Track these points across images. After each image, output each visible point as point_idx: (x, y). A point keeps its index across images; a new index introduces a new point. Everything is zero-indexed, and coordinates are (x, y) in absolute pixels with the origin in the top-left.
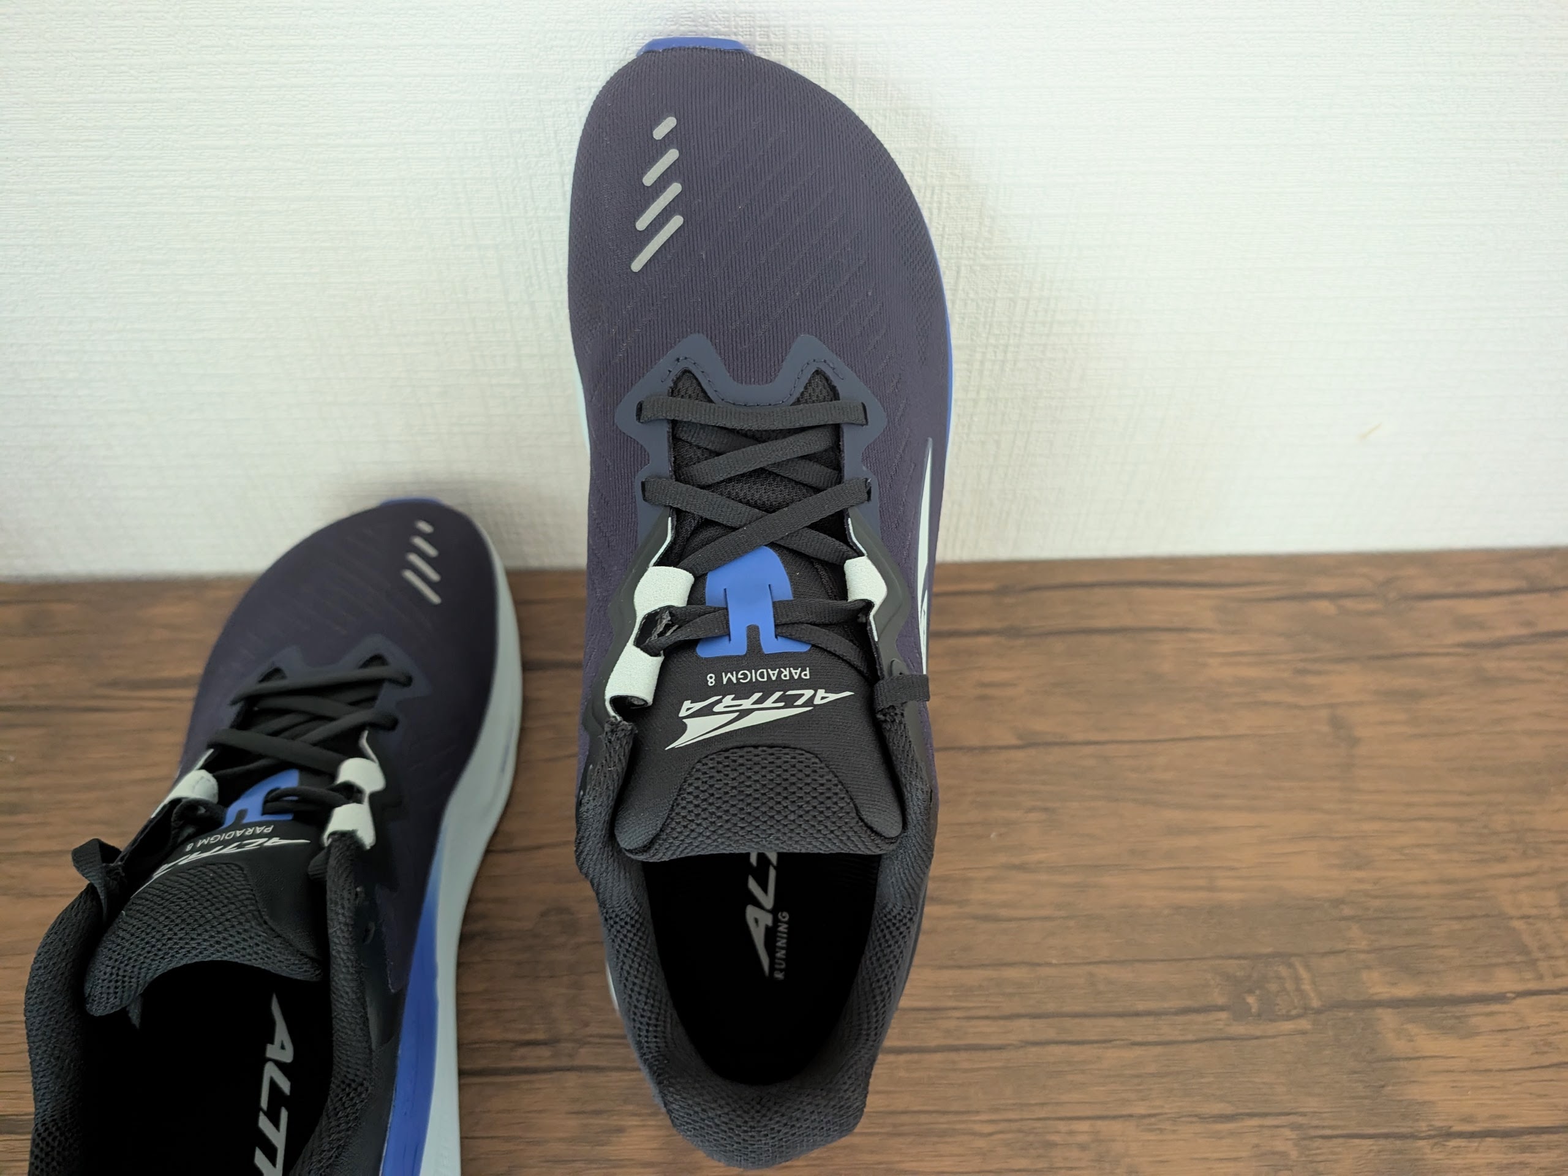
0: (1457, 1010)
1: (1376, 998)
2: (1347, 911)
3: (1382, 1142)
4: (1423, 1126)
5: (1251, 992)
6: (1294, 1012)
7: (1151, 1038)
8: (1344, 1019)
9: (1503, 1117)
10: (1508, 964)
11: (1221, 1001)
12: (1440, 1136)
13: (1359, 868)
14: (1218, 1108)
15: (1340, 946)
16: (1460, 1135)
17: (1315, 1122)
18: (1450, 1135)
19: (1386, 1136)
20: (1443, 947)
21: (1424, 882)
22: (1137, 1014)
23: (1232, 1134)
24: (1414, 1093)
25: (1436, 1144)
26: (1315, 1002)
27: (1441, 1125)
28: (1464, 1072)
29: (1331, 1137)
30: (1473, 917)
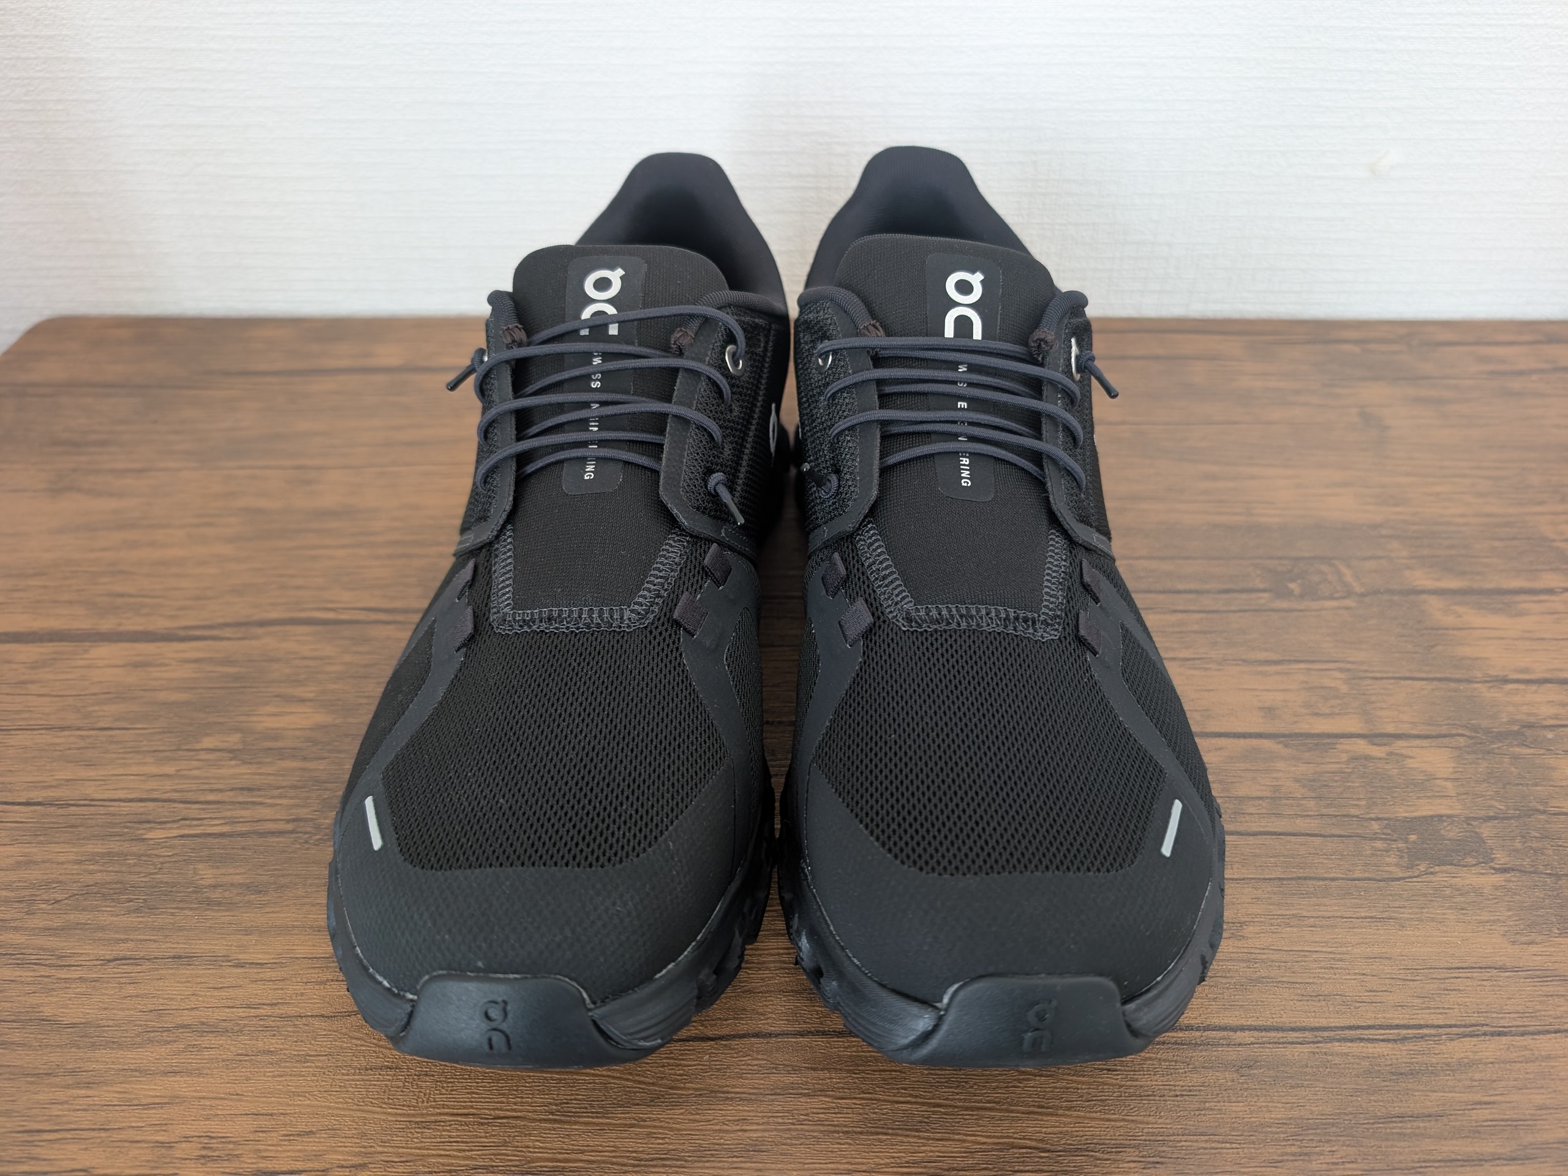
0: (1508, 598)
1: (1420, 588)
2: (1384, 532)
3: (1435, 683)
4: (1479, 674)
5: (1293, 580)
6: (1337, 595)
7: (1192, 608)
8: (1389, 601)
9: (1562, 670)
10: (1552, 570)
11: (1261, 586)
12: (1497, 681)
13: (1396, 505)
14: (1262, 656)
15: (1380, 554)
16: (1518, 681)
17: (1365, 668)
18: (1506, 681)
19: (1440, 680)
20: (1486, 557)
21: (1463, 516)
22: (1178, 592)
23: (1277, 673)
24: (1467, 651)
25: (1490, 688)
26: (1358, 589)
27: (1496, 674)
28: (1517, 639)
29: (1382, 678)
30: (1514, 539)
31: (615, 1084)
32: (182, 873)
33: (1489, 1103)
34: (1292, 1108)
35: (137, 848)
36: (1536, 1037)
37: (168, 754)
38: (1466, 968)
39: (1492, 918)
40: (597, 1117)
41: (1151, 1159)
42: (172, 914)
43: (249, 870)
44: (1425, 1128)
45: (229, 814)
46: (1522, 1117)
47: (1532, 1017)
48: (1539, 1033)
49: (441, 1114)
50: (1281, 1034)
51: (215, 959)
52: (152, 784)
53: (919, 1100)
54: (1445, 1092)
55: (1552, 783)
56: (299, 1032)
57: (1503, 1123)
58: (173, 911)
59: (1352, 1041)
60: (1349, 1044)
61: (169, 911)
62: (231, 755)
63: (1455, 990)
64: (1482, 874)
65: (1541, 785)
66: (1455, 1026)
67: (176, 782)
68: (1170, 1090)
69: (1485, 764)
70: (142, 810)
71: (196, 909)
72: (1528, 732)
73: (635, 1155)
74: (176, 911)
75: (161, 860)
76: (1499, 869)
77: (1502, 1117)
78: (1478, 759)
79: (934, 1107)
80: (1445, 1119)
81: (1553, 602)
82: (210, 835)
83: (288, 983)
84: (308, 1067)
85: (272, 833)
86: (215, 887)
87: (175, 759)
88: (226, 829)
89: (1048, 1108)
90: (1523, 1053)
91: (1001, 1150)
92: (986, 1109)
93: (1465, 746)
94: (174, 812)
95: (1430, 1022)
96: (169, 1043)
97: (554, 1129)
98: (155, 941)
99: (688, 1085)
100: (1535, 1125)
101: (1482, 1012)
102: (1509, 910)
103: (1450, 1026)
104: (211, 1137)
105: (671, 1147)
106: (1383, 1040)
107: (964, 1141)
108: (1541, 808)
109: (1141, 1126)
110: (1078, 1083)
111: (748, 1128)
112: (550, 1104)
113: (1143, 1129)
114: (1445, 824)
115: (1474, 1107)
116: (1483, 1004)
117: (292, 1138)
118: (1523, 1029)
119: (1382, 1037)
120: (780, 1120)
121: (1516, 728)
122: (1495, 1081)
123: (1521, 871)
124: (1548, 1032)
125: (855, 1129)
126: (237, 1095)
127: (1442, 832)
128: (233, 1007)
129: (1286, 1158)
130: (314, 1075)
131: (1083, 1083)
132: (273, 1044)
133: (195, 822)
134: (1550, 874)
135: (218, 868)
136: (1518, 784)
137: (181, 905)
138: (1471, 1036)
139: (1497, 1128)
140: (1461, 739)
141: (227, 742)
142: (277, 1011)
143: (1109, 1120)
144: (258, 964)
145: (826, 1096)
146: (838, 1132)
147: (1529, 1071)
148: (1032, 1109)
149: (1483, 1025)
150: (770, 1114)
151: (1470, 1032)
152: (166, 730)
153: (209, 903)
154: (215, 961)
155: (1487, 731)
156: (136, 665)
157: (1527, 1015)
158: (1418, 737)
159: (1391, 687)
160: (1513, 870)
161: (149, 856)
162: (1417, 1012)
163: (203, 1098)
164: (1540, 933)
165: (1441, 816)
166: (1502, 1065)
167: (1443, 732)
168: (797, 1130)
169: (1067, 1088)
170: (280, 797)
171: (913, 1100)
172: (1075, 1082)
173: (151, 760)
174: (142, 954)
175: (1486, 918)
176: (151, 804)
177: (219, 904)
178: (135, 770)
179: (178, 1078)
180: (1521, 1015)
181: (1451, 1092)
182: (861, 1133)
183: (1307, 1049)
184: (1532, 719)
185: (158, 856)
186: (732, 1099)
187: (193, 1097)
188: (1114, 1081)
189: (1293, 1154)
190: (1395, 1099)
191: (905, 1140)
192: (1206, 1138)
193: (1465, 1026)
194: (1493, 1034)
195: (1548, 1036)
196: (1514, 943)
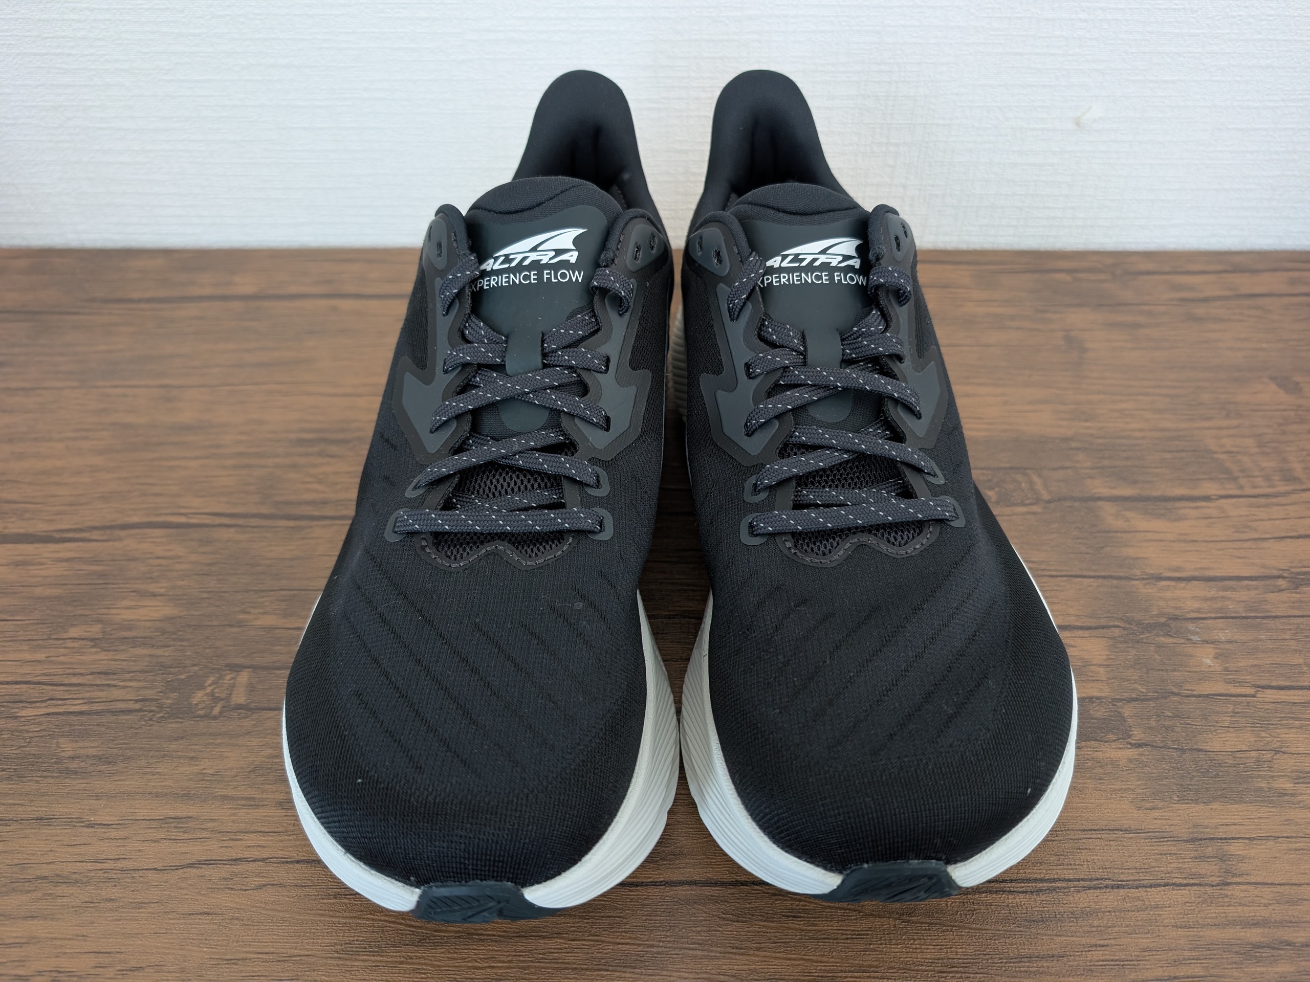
0: (1169, 505)
1: (1098, 495)
2: (1073, 445)
3: (1100, 580)
4: (1138, 572)
5: (991, 489)
6: (1027, 502)
8: (1070, 507)
9: (1208, 569)
10: (1212, 479)
12: (1153, 578)
13: (1086, 421)
15: (1068, 464)
16: (1170, 579)
17: (1043, 567)
18: (1160, 578)
19: (1104, 577)
20: (1156, 468)
21: (1141, 430)
24: (1130, 552)
25: (1146, 584)
26: (1046, 496)
27: (1152, 572)
28: (1174, 541)
29: (1057, 576)
30: (1182, 451)
31: (389, 927)
32: (45, 747)
33: (1103, 946)
34: (941, 949)
35: (12, 724)
36: (1149, 890)
37: (40, 642)
38: (1097, 830)
39: (1123, 787)
40: (374, 956)
42: (37, 782)
43: (102, 744)
44: (1048, 967)
45: (88, 695)
46: (1130, 958)
47: (1147, 872)
48: (1151, 886)
49: (246, 952)
51: (70, 820)
52: (26, 669)
53: (637, 942)
54: (1069, 936)
55: (1188, 669)
56: (135, 883)
57: (1112, 963)
58: (38, 779)
61: (35, 779)
62: (92, 644)
63: (1086, 849)
64: (1120, 748)
65: (1179, 671)
66: (1083, 880)
67: (46, 667)
68: (843, 934)
69: (1134, 652)
70: (17, 691)
71: (57, 777)
72: (1173, 624)
74: (40, 779)
75: (30, 735)
76: (1135, 744)
77: (1112, 958)
78: (1128, 647)
79: (648, 947)
80: (1065, 959)
81: (1208, 507)
82: (71, 713)
83: (130, 841)
84: (142, 913)
85: (123, 712)
86: (73, 758)
87: (45, 647)
88: (85, 708)
89: (741, 949)
90: (1136, 904)
92: (690, 949)
93: (1119, 637)
94: (43, 693)
95: (1062, 877)
96: (28, 892)
97: (338, 965)
98: (22, 805)
100: (1139, 965)
101: (1106, 868)
102: (1137, 780)
103: (1079, 880)
104: (59, 972)
106: (1021, 892)
108: (1176, 691)
109: (816, 964)
110: (768, 927)
111: (495, 965)
112: (336, 944)
113: (817, 966)
114: (1094, 704)
115: (1090, 949)
116: (1107, 860)
117: (125, 972)
118: (1139, 883)
119: (1021, 890)
120: (521, 959)
121: (1163, 620)
122: (1110, 927)
123: (1153, 746)
124: (1159, 885)
125: (583, 966)
126: (83, 936)
127: (1091, 712)
128: (83, 862)
130: (146, 920)
131: (772, 928)
132: (114, 893)
133: (60, 702)
134: (1176, 749)
135: (76, 741)
136: (1158, 670)
137: (45, 774)
138: (1095, 888)
139: (1107, 967)
140: (1117, 630)
141: (90, 632)
142: (120, 865)
143: (790, 959)
144: (105, 825)
145: (561, 938)
146: (567, 969)
147: (1139, 918)
148: (727, 950)
149: (1106, 879)
150: (514, 954)
151: (1094, 885)
152: (39, 621)
153: (68, 772)
154: (71, 822)
155: (1139, 623)
156: (18, 564)
157: (1143, 870)
158: (1081, 628)
159: (1064, 584)
160: (1146, 745)
161: (21, 731)
162: (1052, 867)
163: (55, 939)
164: (1163, 800)
165: (1092, 698)
166: (1117, 914)
167: (1102, 624)
168: (535, 967)
169: (758, 932)
170: (130, 680)
171: (633, 942)
172: (764, 926)
173: (26, 648)
174: (11, 816)
175: (1119, 787)
176: (24, 686)
177: (76, 773)
178: (12, 656)
179: (35, 922)
180: (1138, 871)
181: (1072, 936)
182: (586, 970)
184: (1178, 612)
185: (28, 732)
186: (483, 940)
187: (47, 938)
188: (798, 926)
190: (1026, 943)
191: (623, 975)
193: (1091, 880)
194: (1112, 888)
195: (1158, 889)
196: (1139, 808)
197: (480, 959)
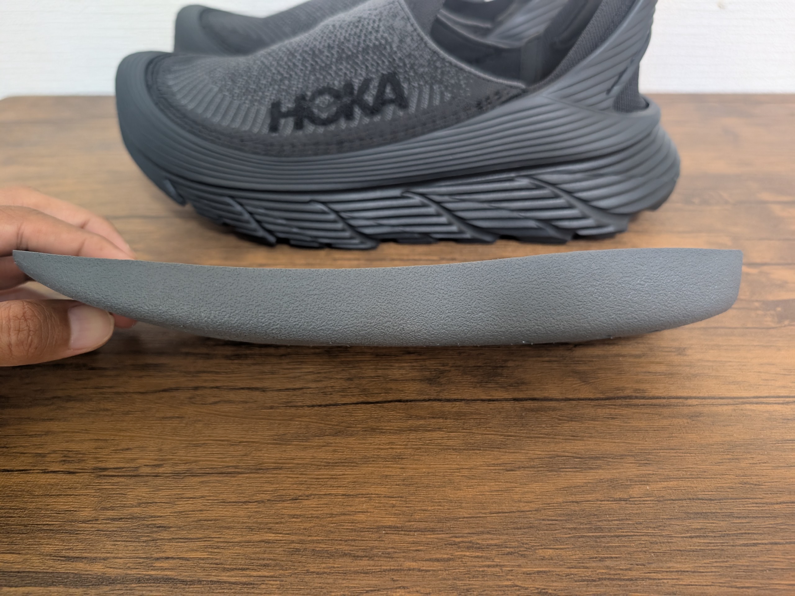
5: (694, 198)
6: (720, 204)
8: (750, 206)
15: (742, 187)
19: (783, 240)
23: (690, 237)
26: (731, 201)
34: (725, 436)
40: (302, 442)
41: (643, 462)
49: (207, 440)
50: (713, 401)
53: (499, 433)
56: (124, 400)
59: (757, 403)
60: (755, 405)
68: (651, 428)
73: (325, 460)
83: (120, 377)
89: (577, 437)
91: (550, 458)
92: (539, 437)
96: (47, 405)
97: (276, 448)
99: (358, 426)
104: (69, 451)
105: (348, 456)
106: (775, 403)
107: (527, 453)
111: (394, 447)
113: (636, 447)
117: (117, 452)
120: (414, 443)
125: (460, 447)
126: (86, 431)
128: (86, 388)
129: (724, 461)
130: (133, 421)
131: (597, 425)
132: (109, 406)
142: (113, 390)
143: (615, 443)
145: (442, 431)
146: (450, 449)
148: (567, 437)
158: (775, 264)
163: (65, 432)
168: (425, 448)
171: (496, 433)
172: (592, 424)
179: (51, 422)
182: (464, 449)
183: (730, 407)
186: (384, 432)
187: (59, 432)
188: (616, 424)
189: (729, 459)
190: (787, 432)
191: (492, 453)
192: (675, 451)
197: (384, 443)
